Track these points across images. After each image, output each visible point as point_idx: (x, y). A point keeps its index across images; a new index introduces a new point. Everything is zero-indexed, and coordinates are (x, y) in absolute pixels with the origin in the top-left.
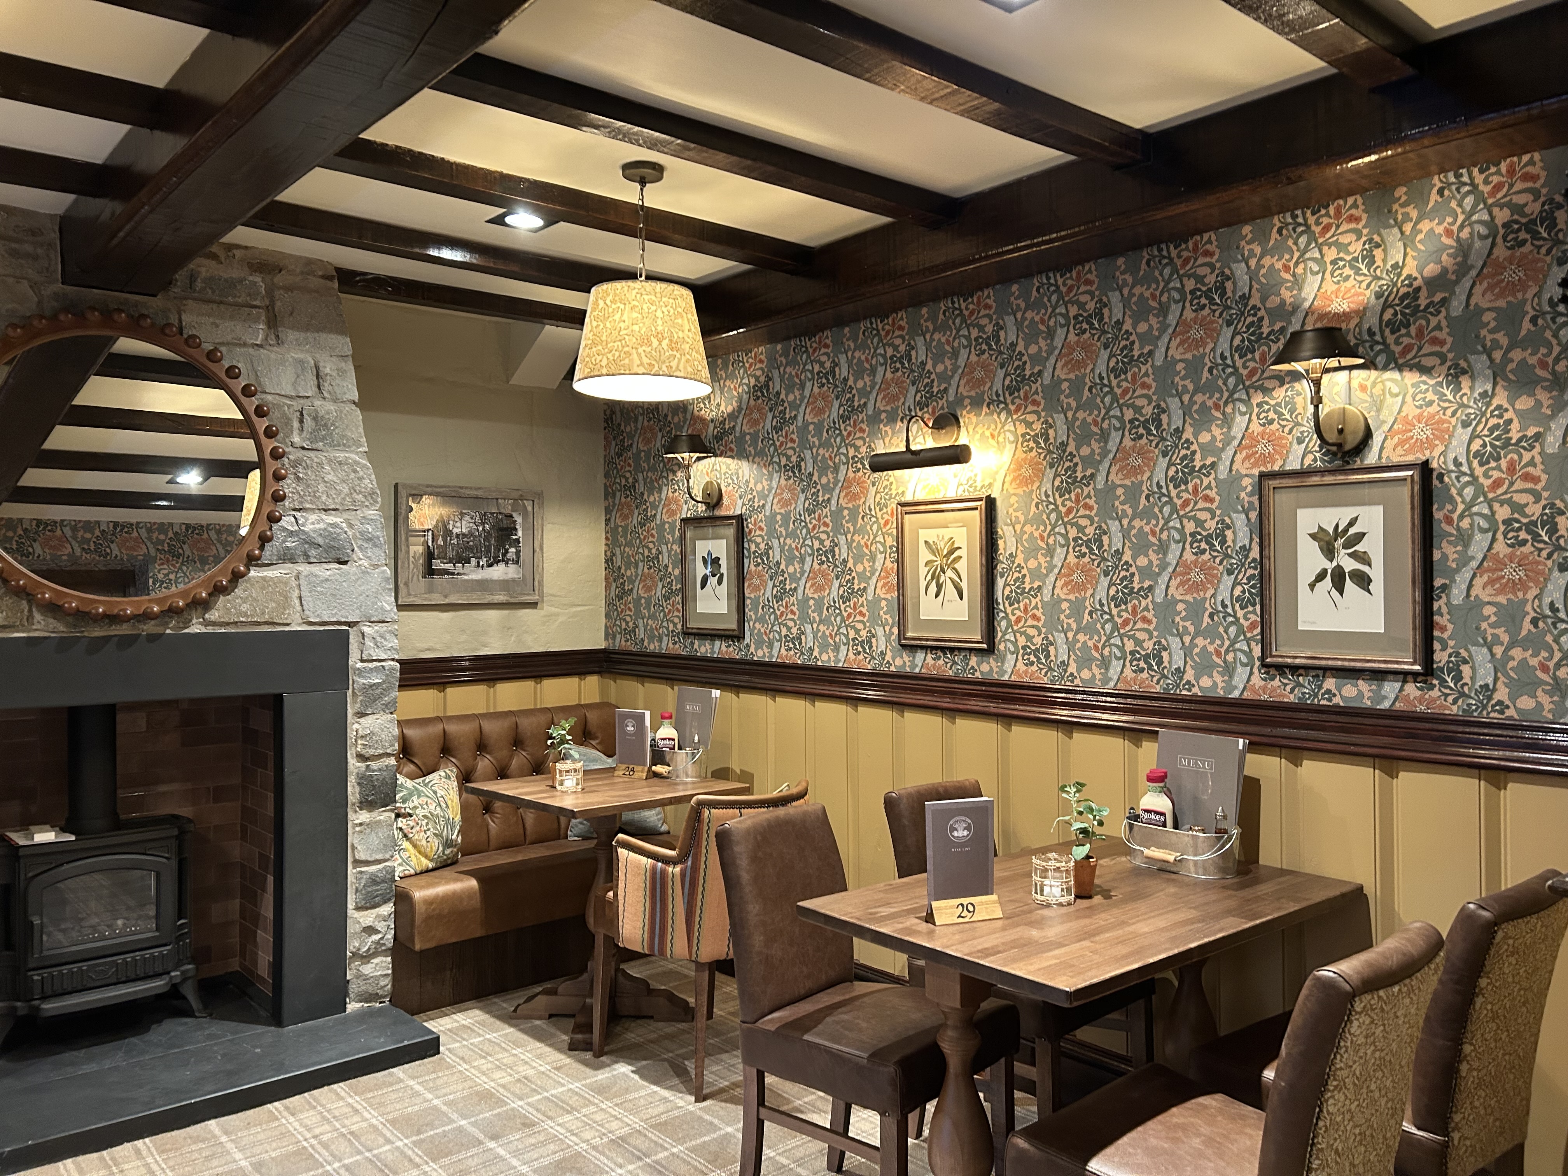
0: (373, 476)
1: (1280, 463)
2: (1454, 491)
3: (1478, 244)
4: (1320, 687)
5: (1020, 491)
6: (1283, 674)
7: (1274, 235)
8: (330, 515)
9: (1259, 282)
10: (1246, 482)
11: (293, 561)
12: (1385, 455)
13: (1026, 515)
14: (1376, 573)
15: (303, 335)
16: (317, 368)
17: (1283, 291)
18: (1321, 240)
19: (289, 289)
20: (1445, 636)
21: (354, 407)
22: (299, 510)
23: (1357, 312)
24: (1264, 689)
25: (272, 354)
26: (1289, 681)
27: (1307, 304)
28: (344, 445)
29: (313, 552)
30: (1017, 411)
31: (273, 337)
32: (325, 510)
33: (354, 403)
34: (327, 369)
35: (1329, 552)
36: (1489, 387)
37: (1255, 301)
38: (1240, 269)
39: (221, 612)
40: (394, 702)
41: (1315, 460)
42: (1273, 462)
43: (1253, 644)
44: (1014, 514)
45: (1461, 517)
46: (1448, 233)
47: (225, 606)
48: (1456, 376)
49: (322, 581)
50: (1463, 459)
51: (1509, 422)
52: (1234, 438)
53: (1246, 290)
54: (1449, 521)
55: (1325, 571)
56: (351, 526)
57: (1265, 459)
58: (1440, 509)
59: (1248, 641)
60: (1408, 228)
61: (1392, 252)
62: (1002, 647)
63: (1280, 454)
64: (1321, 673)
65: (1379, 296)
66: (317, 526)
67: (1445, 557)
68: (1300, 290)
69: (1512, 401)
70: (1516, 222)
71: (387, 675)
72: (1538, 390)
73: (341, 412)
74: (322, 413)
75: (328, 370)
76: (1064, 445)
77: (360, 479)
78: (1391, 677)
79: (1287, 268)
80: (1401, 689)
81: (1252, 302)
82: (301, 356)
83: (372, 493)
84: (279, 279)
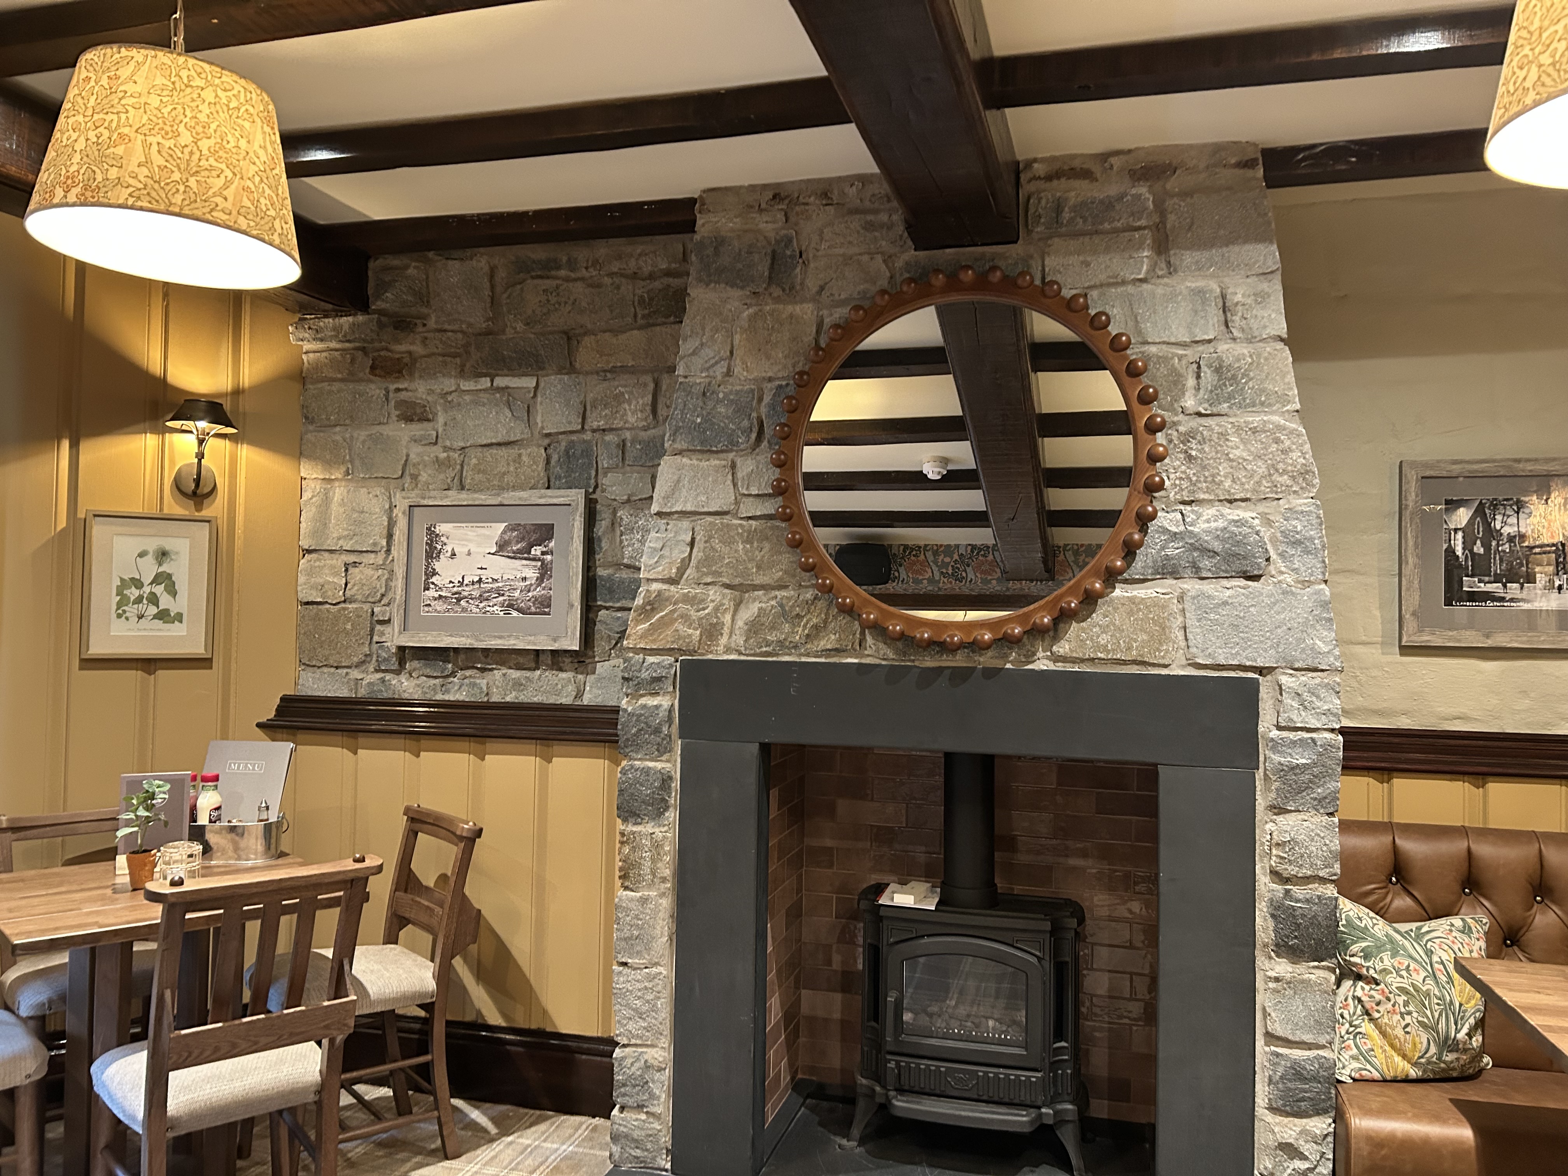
0: (1307, 446)
8: (1239, 507)
11: (1175, 574)
15: (1206, 254)
16: (1223, 297)
19: (1185, 194)
21: (1280, 345)
22: (1190, 503)
25: (1157, 289)
28: (1262, 404)
29: (1206, 563)
31: (1163, 265)
32: (1230, 502)
33: (1282, 340)
34: (1238, 294)
39: (1073, 644)
40: (1333, 797)
47: (1078, 636)
49: (1218, 606)
56: (1268, 522)
66: (1213, 525)
71: (1320, 754)
73: (1259, 356)
74: (1228, 360)
75: (1239, 298)
77: (1284, 452)
82: (1200, 283)
83: (1305, 472)
84: (1173, 184)
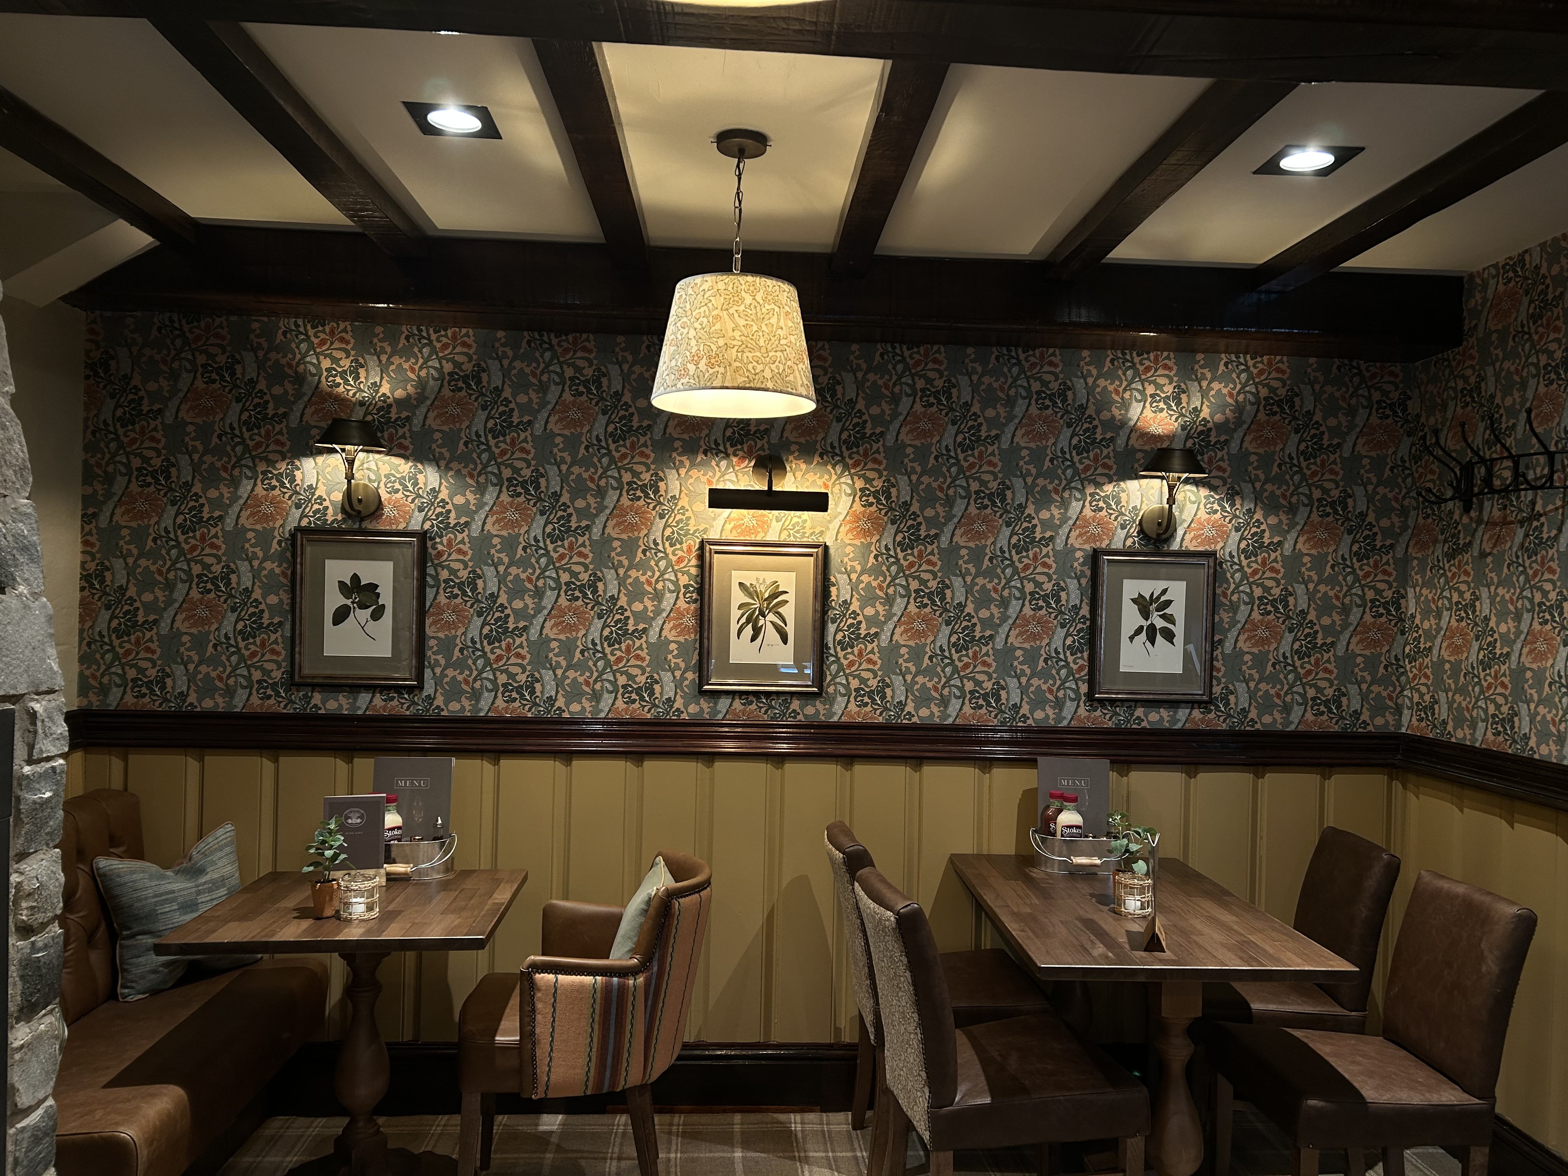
1: (1107, 542)
2: (1229, 575)
3: (1248, 408)
4: (1132, 715)
5: (857, 542)
6: (1104, 706)
7: (1108, 363)
9: (1095, 398)
10: (1079, 554)
12: (1184, 545)
13: (864, 564)
14: (1179, 630)
17: (1113, 409)
18: (1143, 377)
20: (1220, 675)
23: (1168, 436)
24: (1088, 718)
26: (1108, 711)
27: (1132, 423)
30: (855, 465)
35: (1145, 614)
36: (1252, 506)
37: (1091, 411)
38: (1079, 384)
41: (1134, 543)
42: (1102, 540)
43: (1080, 683)
44: (850, 563)
45: (1233, 593)
46: (1231, 395)
48: (1232, 496)
50: (1235, 553)
51: (1263, 531)
52: (1070, 518)
53: (1084, 401)
54: (1225, 595)
55: (1142, 627)
57: (1094, 538)
58: (1220, 587)
59: (1076, 681)
60: (1204, 384)
61: (1193, 399)
62: (831, 690)
63: (1107, 535)
64: (1133, 704)
65: (1184, 428)
67: (1221, 620)
68: (1127, 410)
69: (1266, 517)
70: (1272, 398)
72: (1281, 513)
76: (906, 505)
78: (1183, 705)
79: (1117, 392)
80: (1190, 714)
81: (1088, 412)
83: (23, 468)
